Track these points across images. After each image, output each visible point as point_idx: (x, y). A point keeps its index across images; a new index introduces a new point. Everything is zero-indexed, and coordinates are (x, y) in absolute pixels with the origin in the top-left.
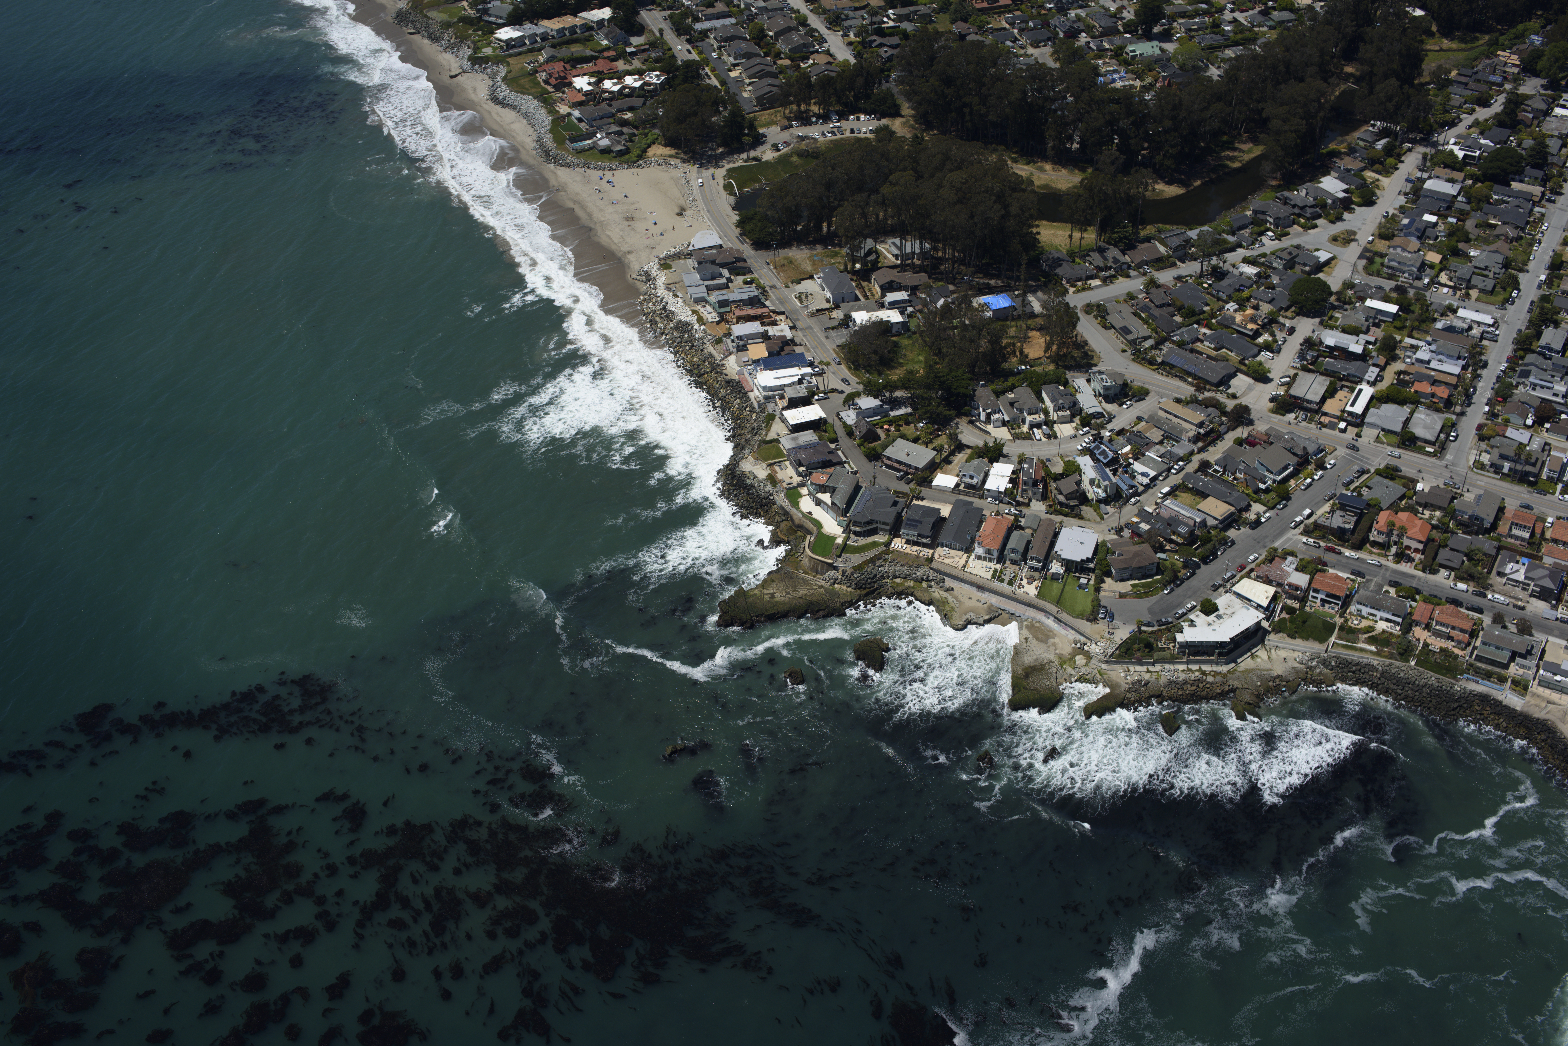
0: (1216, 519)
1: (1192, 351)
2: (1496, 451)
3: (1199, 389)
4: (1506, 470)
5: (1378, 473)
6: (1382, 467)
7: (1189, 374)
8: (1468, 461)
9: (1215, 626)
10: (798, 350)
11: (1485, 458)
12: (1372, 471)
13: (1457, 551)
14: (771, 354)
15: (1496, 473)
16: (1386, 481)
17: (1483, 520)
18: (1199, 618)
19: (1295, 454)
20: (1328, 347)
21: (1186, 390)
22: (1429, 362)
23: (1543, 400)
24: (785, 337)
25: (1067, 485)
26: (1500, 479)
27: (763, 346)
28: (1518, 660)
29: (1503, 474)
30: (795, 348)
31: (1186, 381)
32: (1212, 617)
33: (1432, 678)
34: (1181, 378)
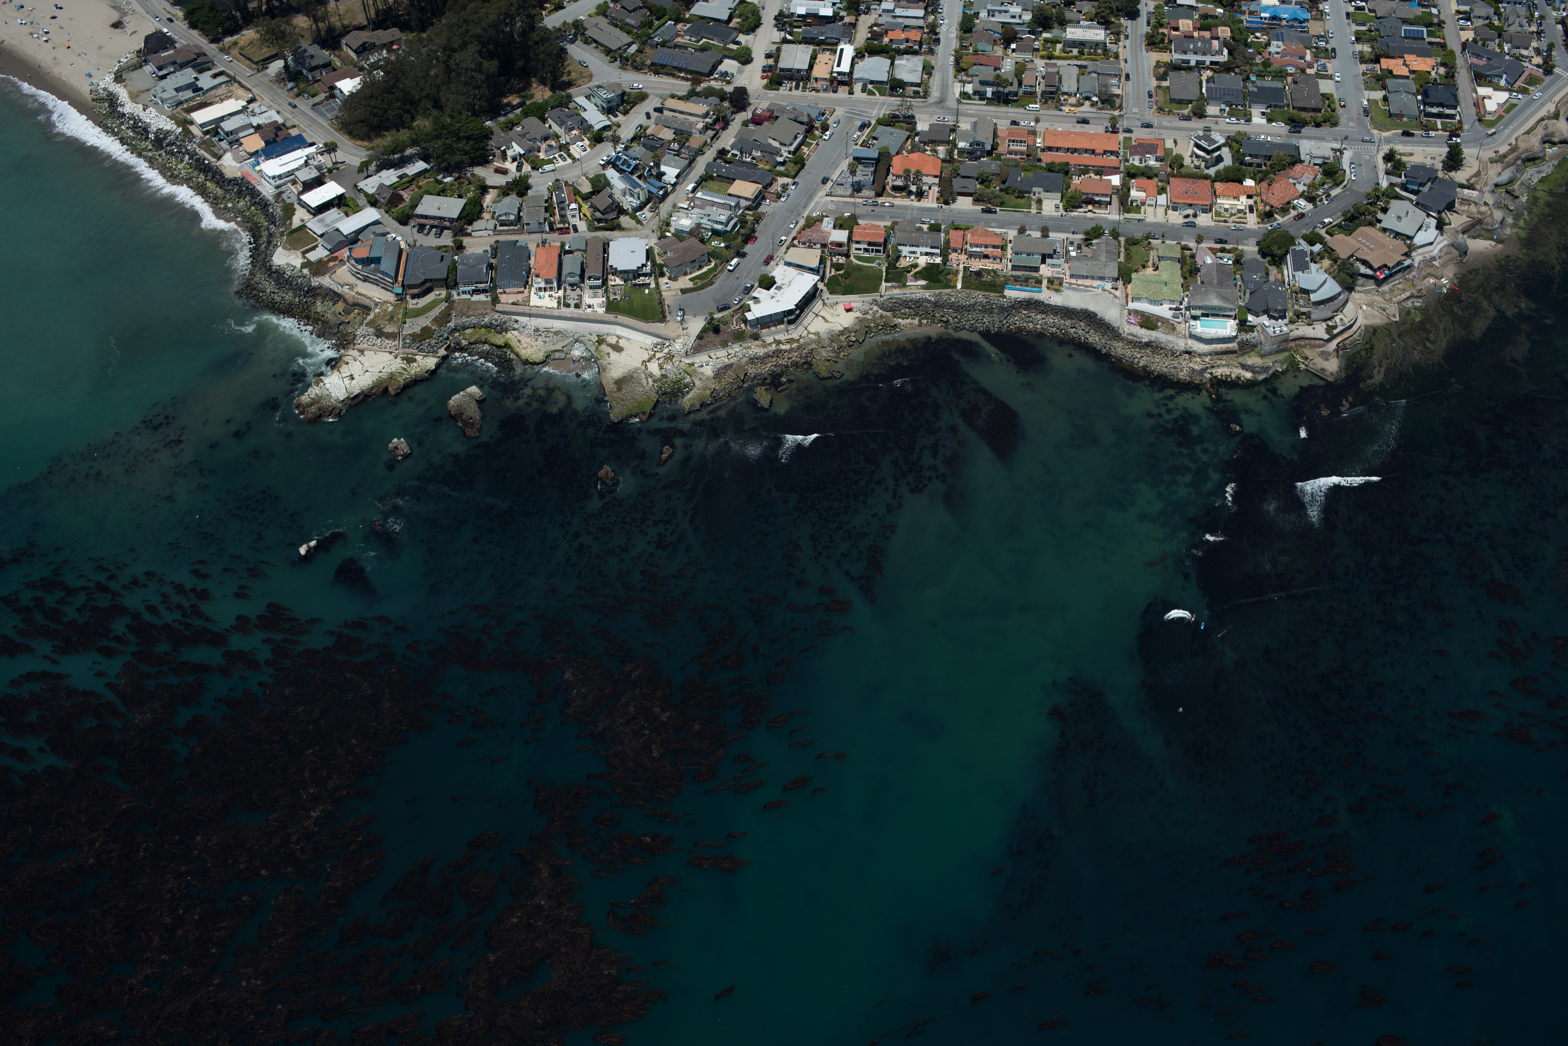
0: (747, 199)
1: (676, 46)
2: (976, 79)
3: (696, 82)
4: (989, 95)
5: (880, 122)
6: (881, 116)
7: (680, 70)
8: (954, 94)
9: (778, 297)
10: (294, 132)
11: (969, 89)
12: (873, 122)
13: (968, 177)
14: (267, 143)
15: (981, 99)
16: (889, 129)
17: (983, 144)
18: (759, 293)
19: (802, 123)
20: (799, 16)
21: (683, 87)
22: (893, 11)
23: (1004, 24)
24: (276, 122)
25: (601, 201)
26: (987, 104)
27: (257, 137)
28: (1048, 261)
29: (988, 99)
30: (290, 131)
31: (679, 77)
32: (773, 290)
33: (979, 296)
34: (674, 76)
